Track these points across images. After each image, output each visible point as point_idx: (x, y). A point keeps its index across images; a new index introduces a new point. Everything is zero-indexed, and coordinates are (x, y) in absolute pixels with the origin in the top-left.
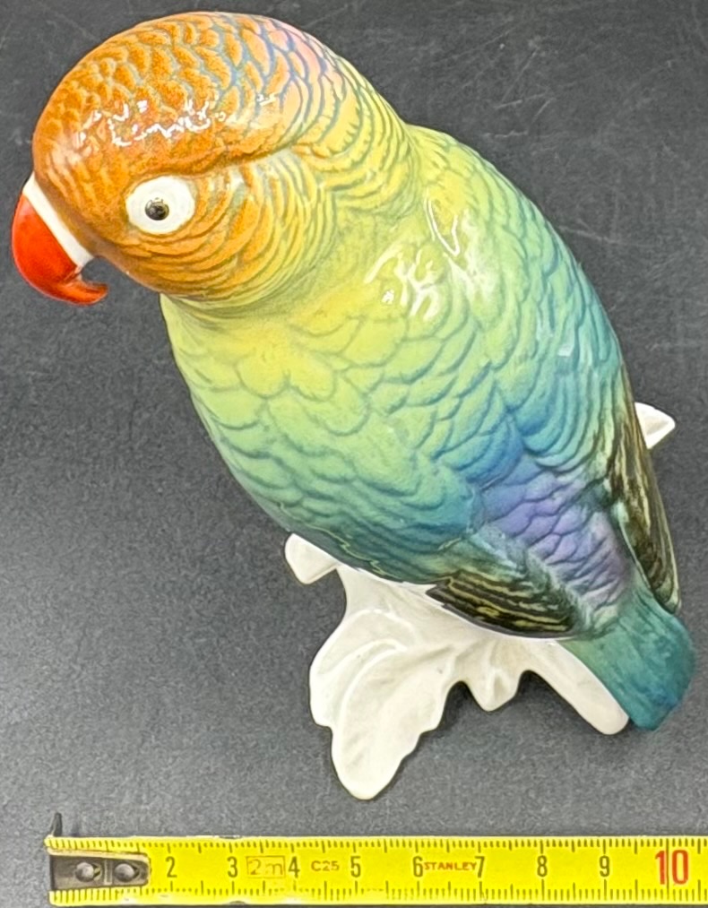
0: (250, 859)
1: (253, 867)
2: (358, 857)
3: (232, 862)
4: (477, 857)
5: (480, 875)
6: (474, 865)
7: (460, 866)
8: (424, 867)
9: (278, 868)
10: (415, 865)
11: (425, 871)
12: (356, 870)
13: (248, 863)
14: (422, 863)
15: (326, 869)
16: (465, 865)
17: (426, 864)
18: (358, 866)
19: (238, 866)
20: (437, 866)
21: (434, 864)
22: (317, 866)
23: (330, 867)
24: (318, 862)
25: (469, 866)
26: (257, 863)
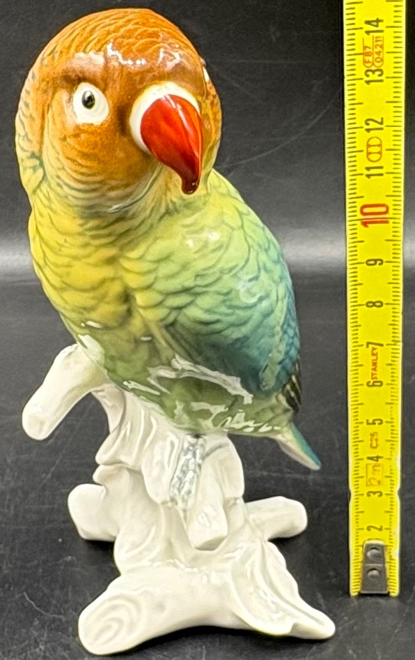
0: (369, 483)
1: (375, 482)
2: (367, 421)
3: (372, 494)
4: (367, 346)
5: (382, 345)
6: (374, 349)
7: (374, 358)
8: (375, 380)
9: (376, 468)
10: (373, 385)
11: (378, 380)
12: (377, 422)
13: (371, 485)
14: (372, 381)
15: (377, 440)
16: (373, 354)
17: (372, 378)
18: (374, 420)
19: (374, 490)
20: (374, 372)
21: (373, 374)
22: (374, 445)
23: (375, 437)
24: (371, 445)
25: (375, 352)
26: (372, 481)
